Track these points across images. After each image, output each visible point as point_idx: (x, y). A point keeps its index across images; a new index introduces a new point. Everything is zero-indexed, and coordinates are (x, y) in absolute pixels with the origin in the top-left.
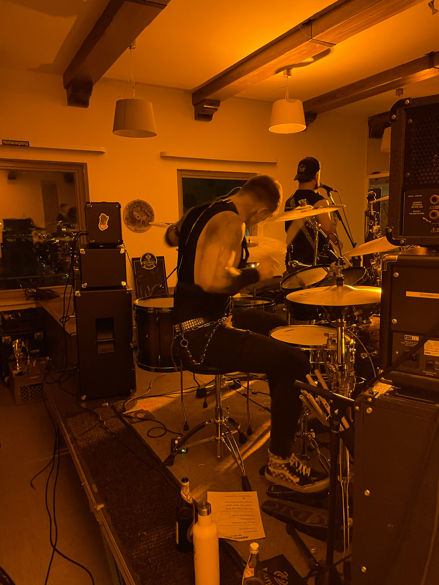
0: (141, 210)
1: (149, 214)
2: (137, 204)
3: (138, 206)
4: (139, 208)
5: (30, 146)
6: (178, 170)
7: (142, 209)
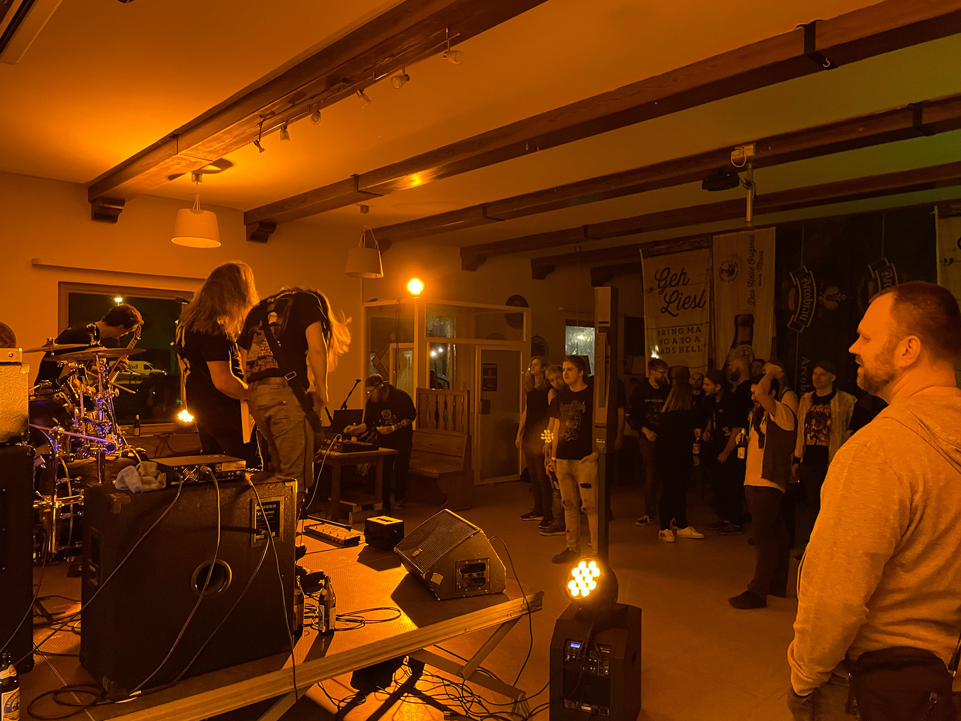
6: (60, 283)
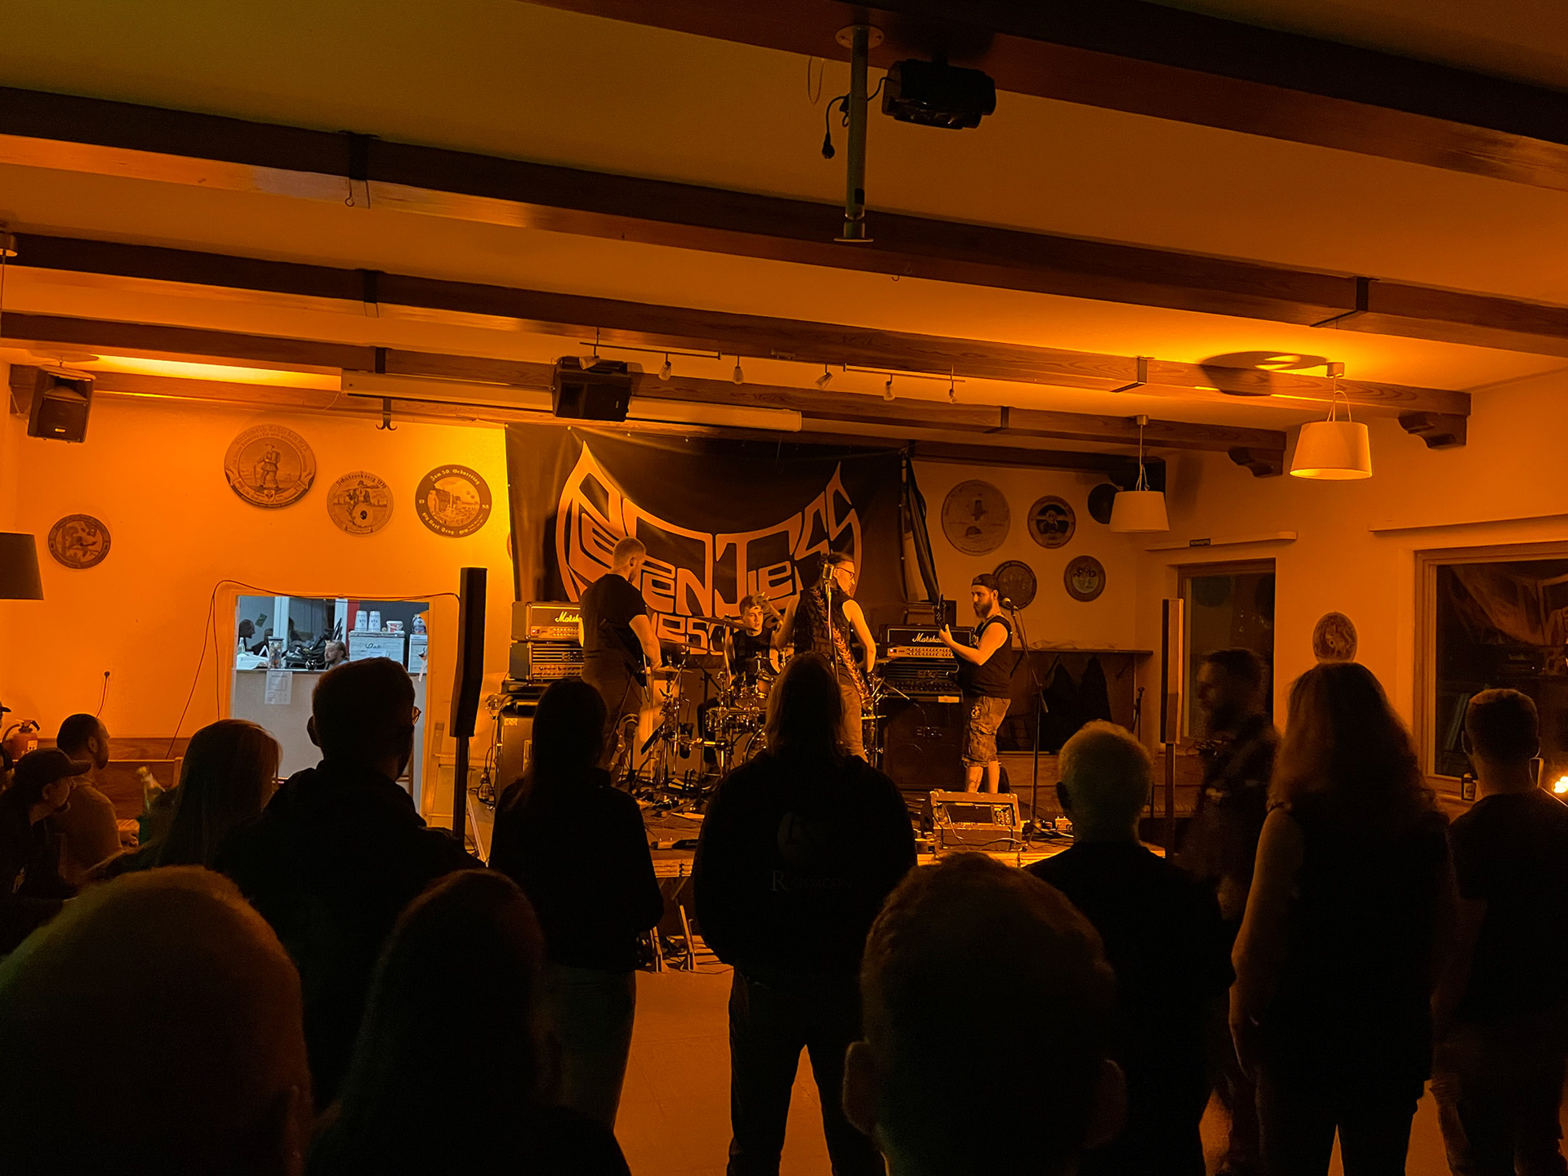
0: (1337, 632)
1: (1347, 637)
2: (1332, 621)
3: (1332, 624)
4: (1335, 627)
5: (1211, 544)
7: (1339, 630)
